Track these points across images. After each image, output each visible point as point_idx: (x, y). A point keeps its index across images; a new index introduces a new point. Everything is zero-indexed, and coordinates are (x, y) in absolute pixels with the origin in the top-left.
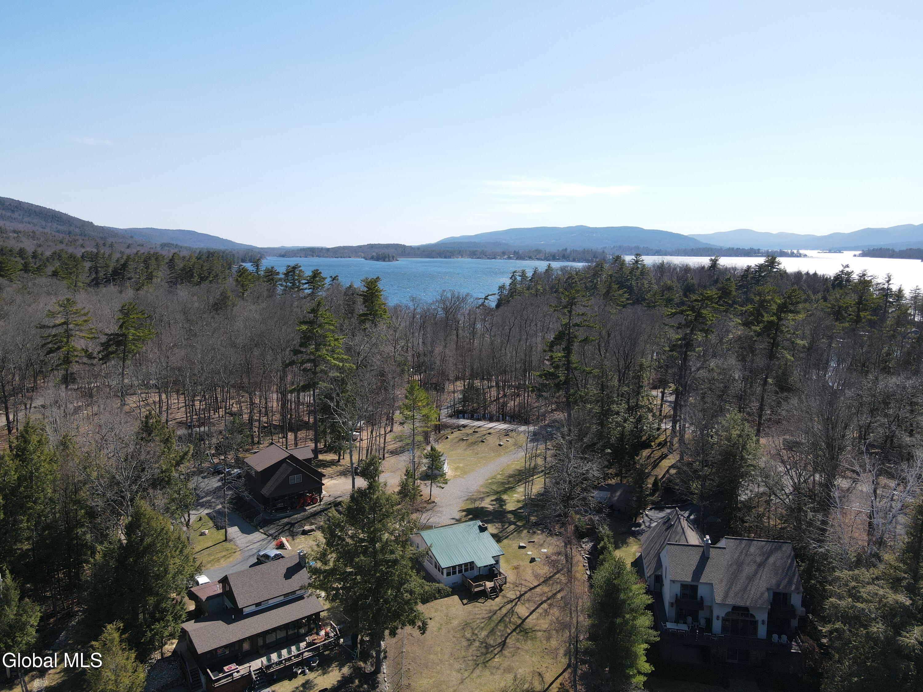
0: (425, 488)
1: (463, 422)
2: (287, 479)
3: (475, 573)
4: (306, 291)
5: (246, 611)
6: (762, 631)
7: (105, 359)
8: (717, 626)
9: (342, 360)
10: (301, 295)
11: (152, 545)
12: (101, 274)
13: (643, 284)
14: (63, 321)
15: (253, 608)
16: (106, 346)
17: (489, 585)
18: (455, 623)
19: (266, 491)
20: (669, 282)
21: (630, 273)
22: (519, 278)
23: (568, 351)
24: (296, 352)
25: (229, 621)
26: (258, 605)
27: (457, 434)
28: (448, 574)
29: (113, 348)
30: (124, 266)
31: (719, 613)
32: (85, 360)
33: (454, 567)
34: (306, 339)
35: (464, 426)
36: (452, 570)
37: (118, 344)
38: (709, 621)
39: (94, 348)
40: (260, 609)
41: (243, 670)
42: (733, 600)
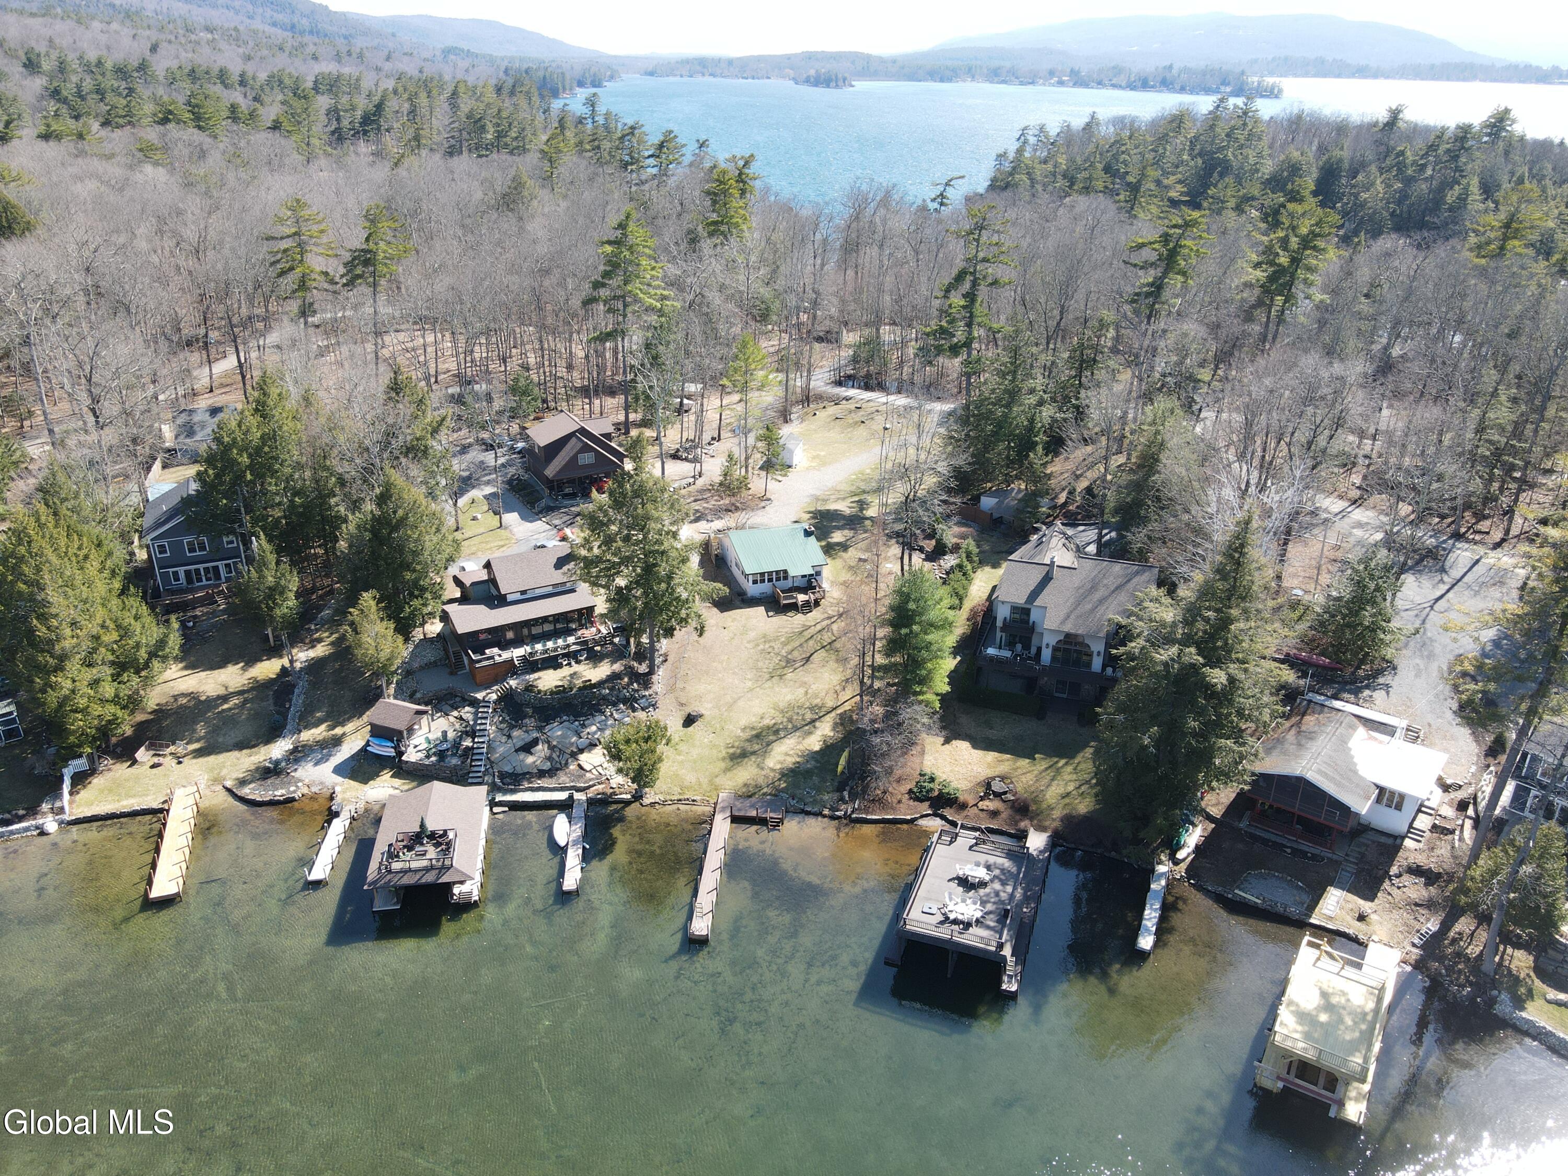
0: (757, 483)
2: (574, 459)
3: (789, 584)
4: (649, 170)
5: (510, 598)
6: (1097, 664)
7: (350, 284)
8: (1046, 655)
9: (664, 298)
10: (643, 178)
11: (405, 518)
13: (1247, 157)
14: (293, 230)
15: (518, 596)
16: (350, 265)
17: (801, 598)
18: (752, 635)
19: (550, 471)
20: (1296, 154)
21: (1228, 135)
22: (1032, 140)
23: (971, 297)
24: (597, 285)
25: (492, 606)
26: (523, 592)
27: (832, 410)
28: (755, 582)
29: (358, 271)
30: (379, 107)
31: (1050, 640)
32: (326, 286)
33: (762, 574)
34: (613, 266)
35: (847, 399)
36: (761, 577)
37: (367, 263)
38: (1039, 649)
39: (337, 269)
40: (526, 597)
41: (506, 655)
42: (1068, 628)
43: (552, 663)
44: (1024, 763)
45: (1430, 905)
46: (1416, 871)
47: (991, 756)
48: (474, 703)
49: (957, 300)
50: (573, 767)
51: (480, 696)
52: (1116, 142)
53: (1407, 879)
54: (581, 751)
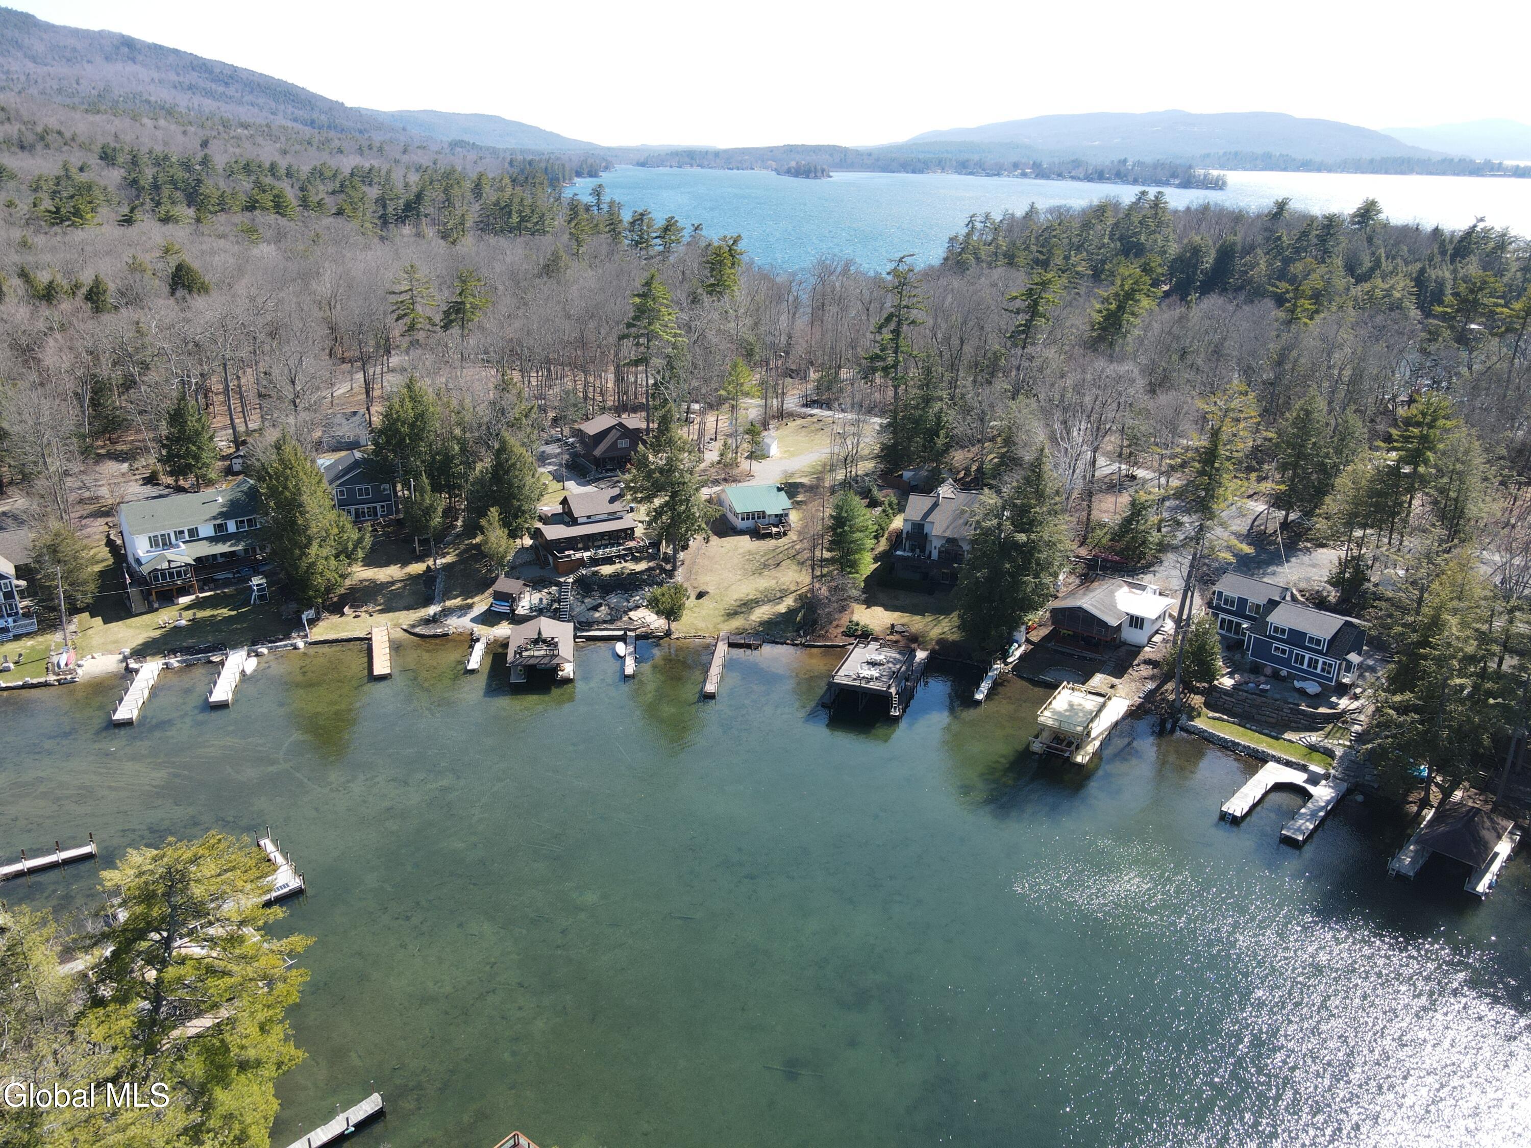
0: (745, 465)
1: (815, 411)
2: (615, 443)
3: (767, 520)
4: (657, 248)
5: (580, 520)
7: (446, 327)
8: (935, 551)
9: (675, 336)
10: (652, 253)
11: (514, 465)
12: (390, 210)
14: (408, 288)
15: (585, 520)
16: (447, 313)
17: (774, 530)
18: (741, 551)
19: (598, 452)
20: (1197, 239)
21: (1140, 222)
22: (979, 226)
23: (897, 332)
24: (629, 325)
25: (568, 525)
26: (589, 517)
27: (799, 422)
28: (743, 519)
29: (453, 317)
31: (937, 542)
32: (428, 327)
33: (748, 514)
34: (641, 311)
35: (812, 416)
36: (747, 516)
37: (458, 312)
38: (930, 548)
39: (437, 316)
40: (590, 520)
41: (578, 555)
42: (948, 534)
43: (609, 561)
44: (918, 618)
45: (1152, 678)
46: (1148, 662)
47: (896, 615)
48: (558, 584)
49: (887, 335)
50: (625, 618)
51: (562, 580)
52: (1048, 228)
53: (1142, 667)
54: (631, 610)
